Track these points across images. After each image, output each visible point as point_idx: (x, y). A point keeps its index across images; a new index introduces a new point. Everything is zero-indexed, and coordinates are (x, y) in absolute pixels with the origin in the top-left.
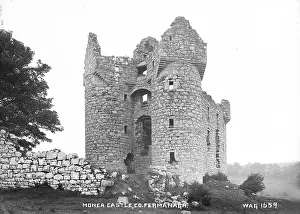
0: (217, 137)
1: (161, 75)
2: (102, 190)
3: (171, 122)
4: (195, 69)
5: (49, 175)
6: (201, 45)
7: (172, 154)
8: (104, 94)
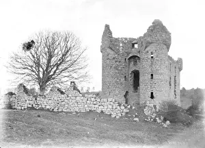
0: (175, 80)
1: (147, 50)
2: (124, 114)
3: (152, 75)
4: (165, 47)
5: (96, 106)
6: (168, 34)
7: (152, 93)
8: (114, 58)
